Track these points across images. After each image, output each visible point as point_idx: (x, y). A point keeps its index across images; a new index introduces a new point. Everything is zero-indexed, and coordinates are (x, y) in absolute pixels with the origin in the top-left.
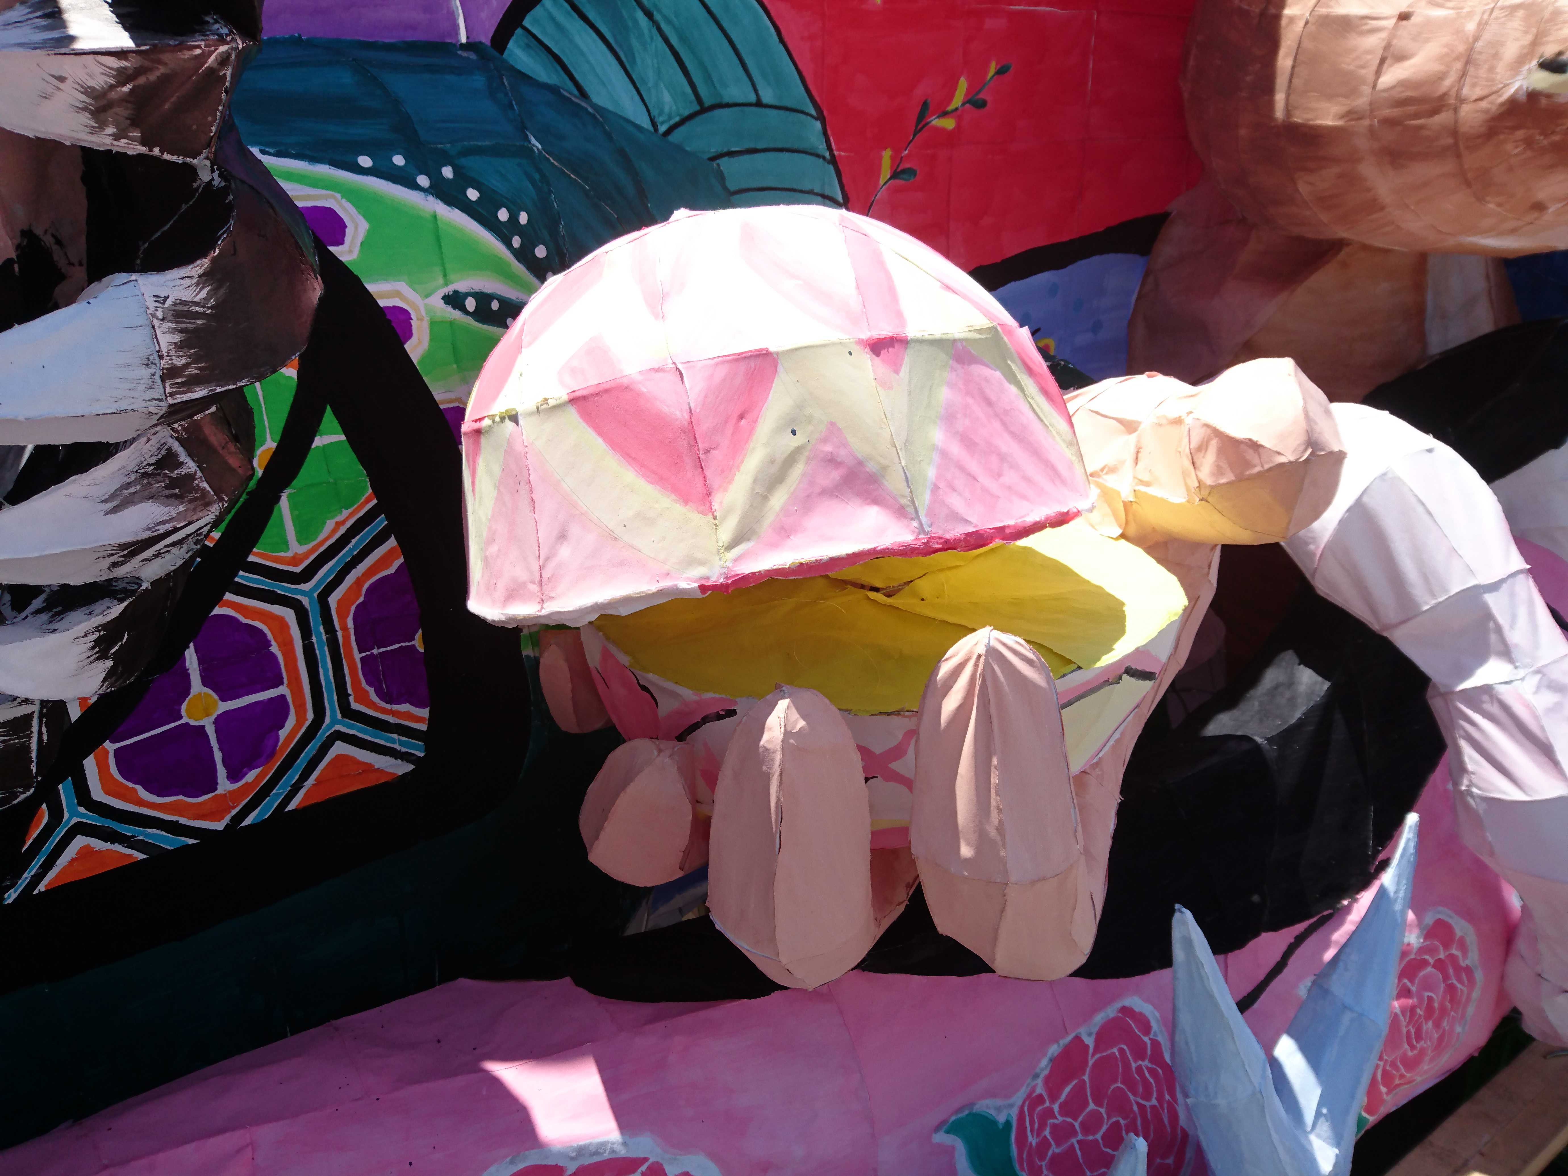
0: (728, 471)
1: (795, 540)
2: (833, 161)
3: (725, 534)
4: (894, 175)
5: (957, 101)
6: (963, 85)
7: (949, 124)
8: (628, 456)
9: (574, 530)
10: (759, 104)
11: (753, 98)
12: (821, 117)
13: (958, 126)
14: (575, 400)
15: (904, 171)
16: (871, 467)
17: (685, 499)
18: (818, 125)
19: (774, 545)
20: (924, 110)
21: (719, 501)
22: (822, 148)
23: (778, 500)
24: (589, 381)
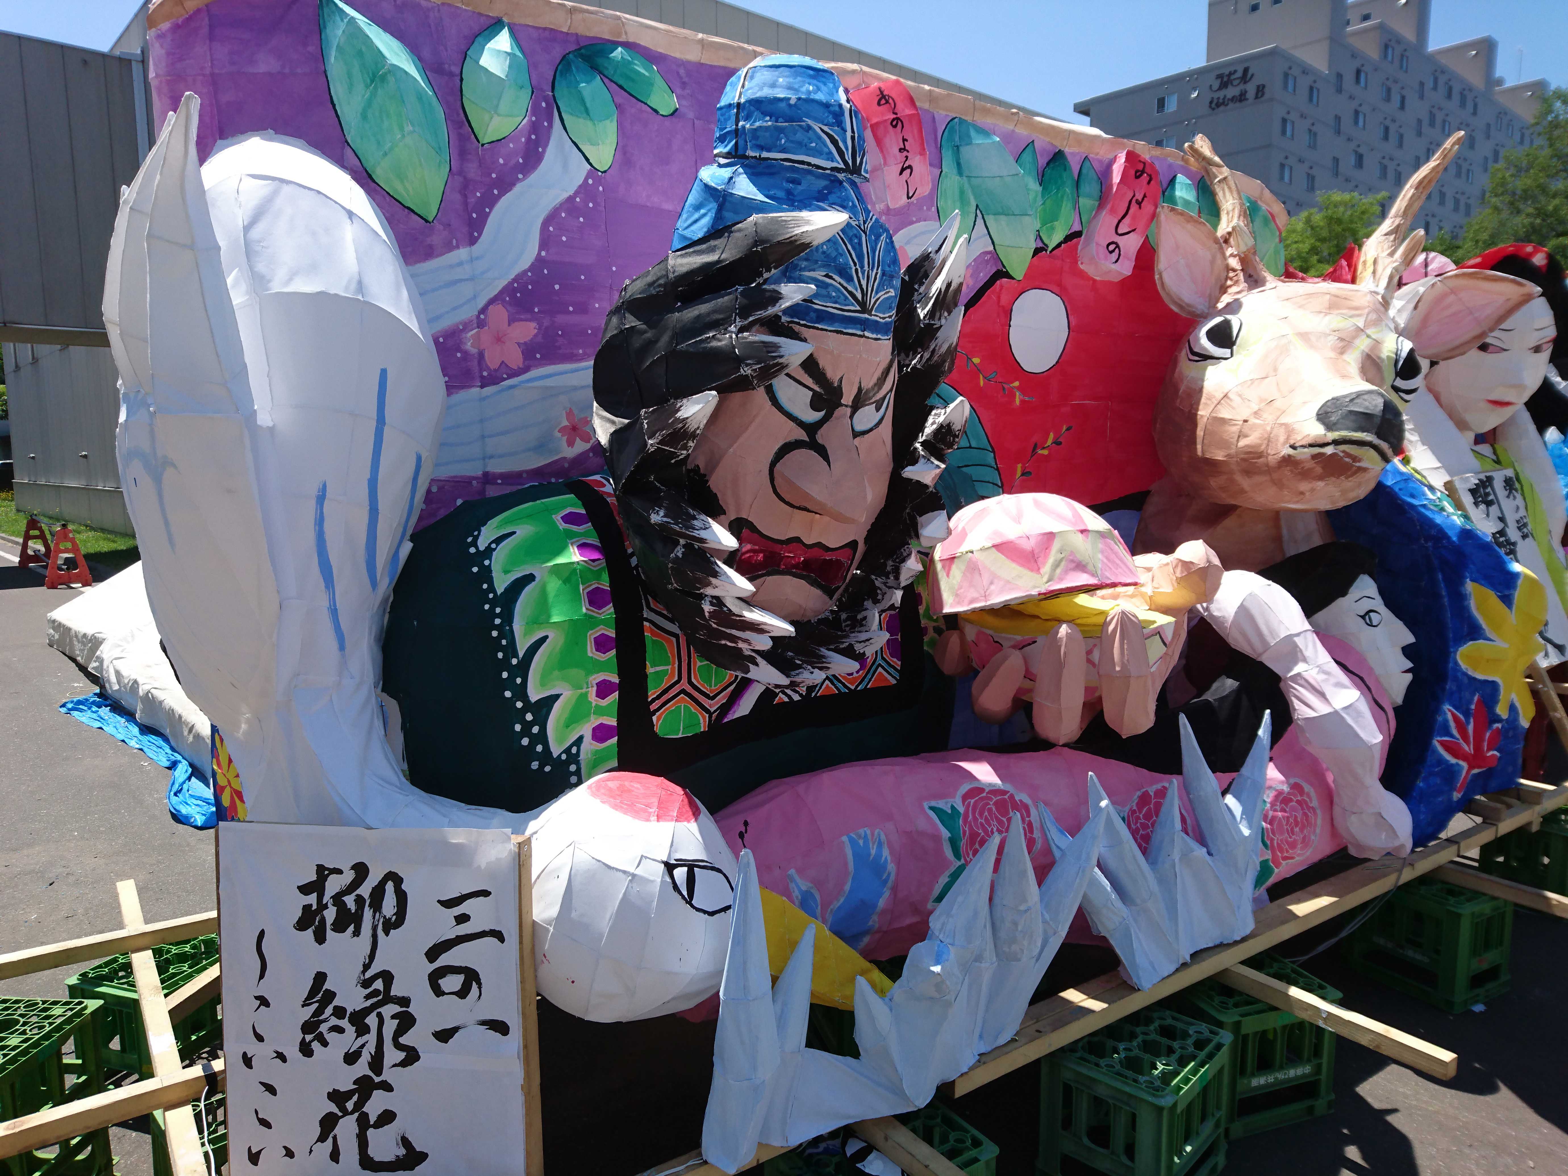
0: (1044, 563)
1: (1064, 581)
2: (998, 469)
3: (1045, 579)
4: (1023, 474)
5: (1049, 442)
6: (1052, 435)
7: (1046, 452)
8: (1013, 561)
9: (996, 581)
10: (970, 447)
11: (968, 445)
12: (993, 452)
13: (1049, 454)
14: (994, 546)
15: (1027, 473)
16: (1084, 563)
17: (1032, 570)
18: (992, 455)
19: (1058, 583)
20: (1035, 447)
21: (1043, 571)
22: (993, 464)
23: (1058, 571)
24: (998, 541)
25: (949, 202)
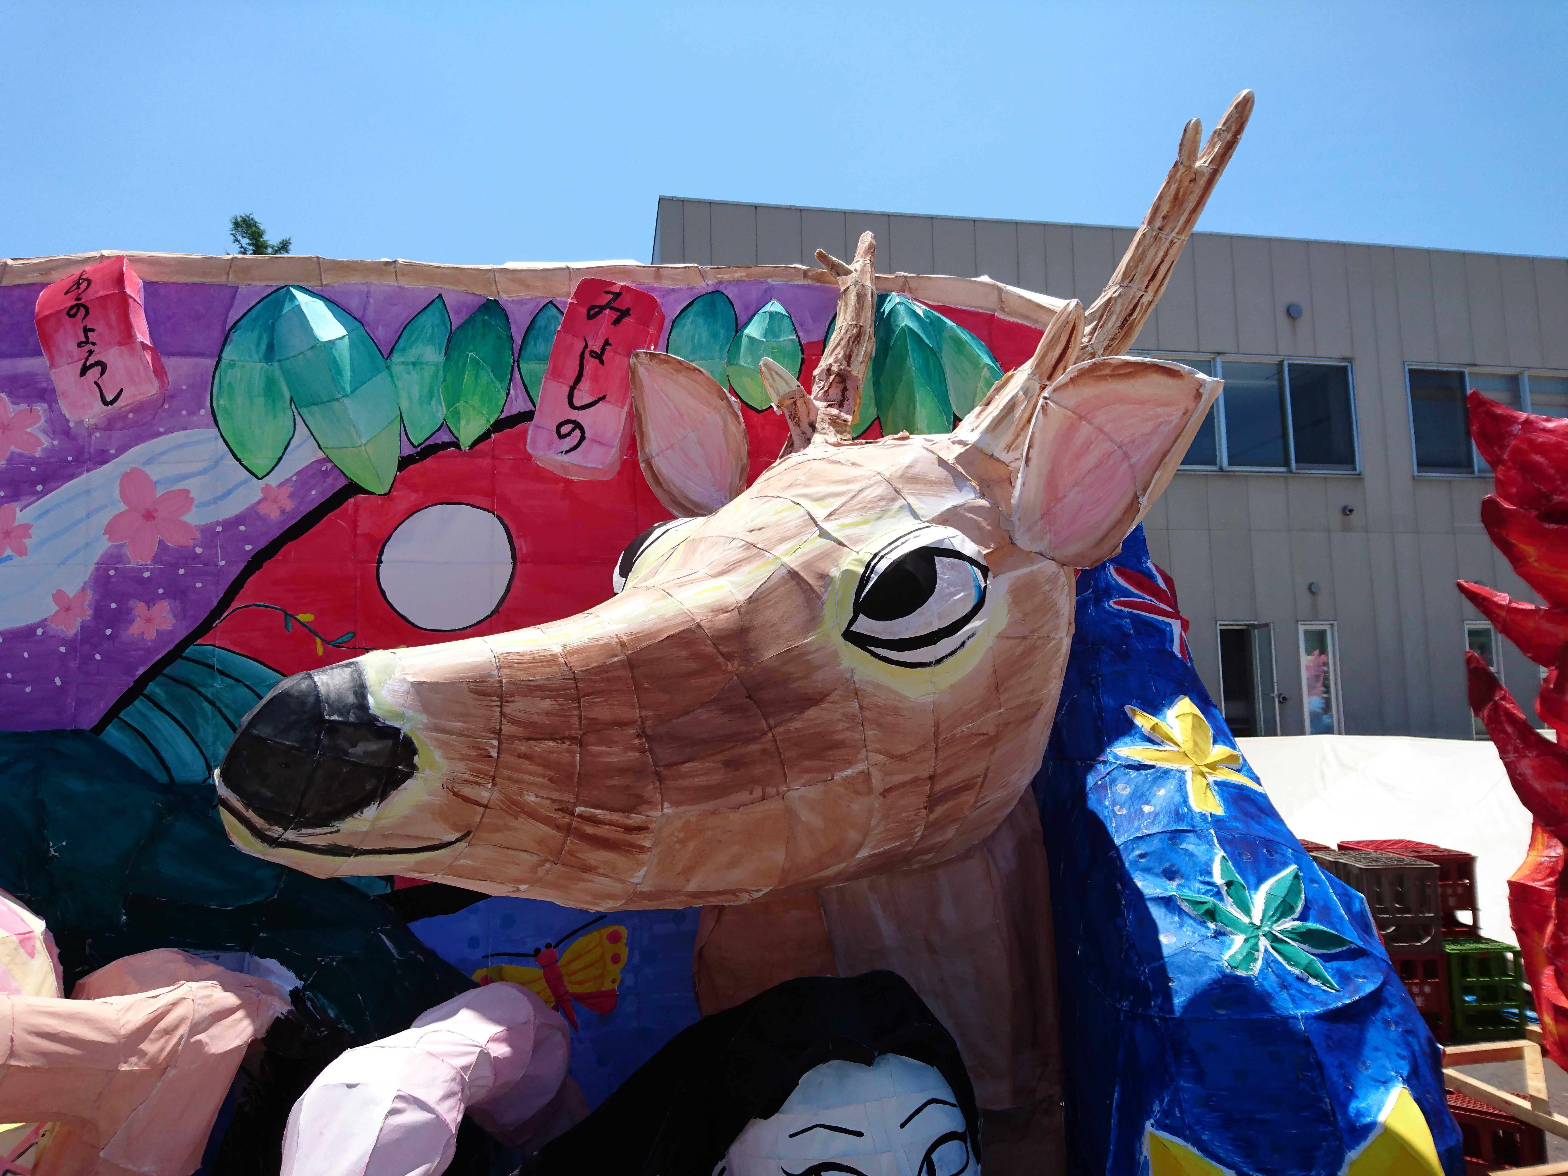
25: (239, 400)
